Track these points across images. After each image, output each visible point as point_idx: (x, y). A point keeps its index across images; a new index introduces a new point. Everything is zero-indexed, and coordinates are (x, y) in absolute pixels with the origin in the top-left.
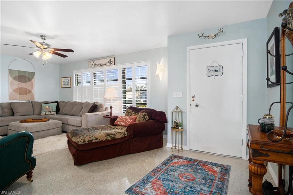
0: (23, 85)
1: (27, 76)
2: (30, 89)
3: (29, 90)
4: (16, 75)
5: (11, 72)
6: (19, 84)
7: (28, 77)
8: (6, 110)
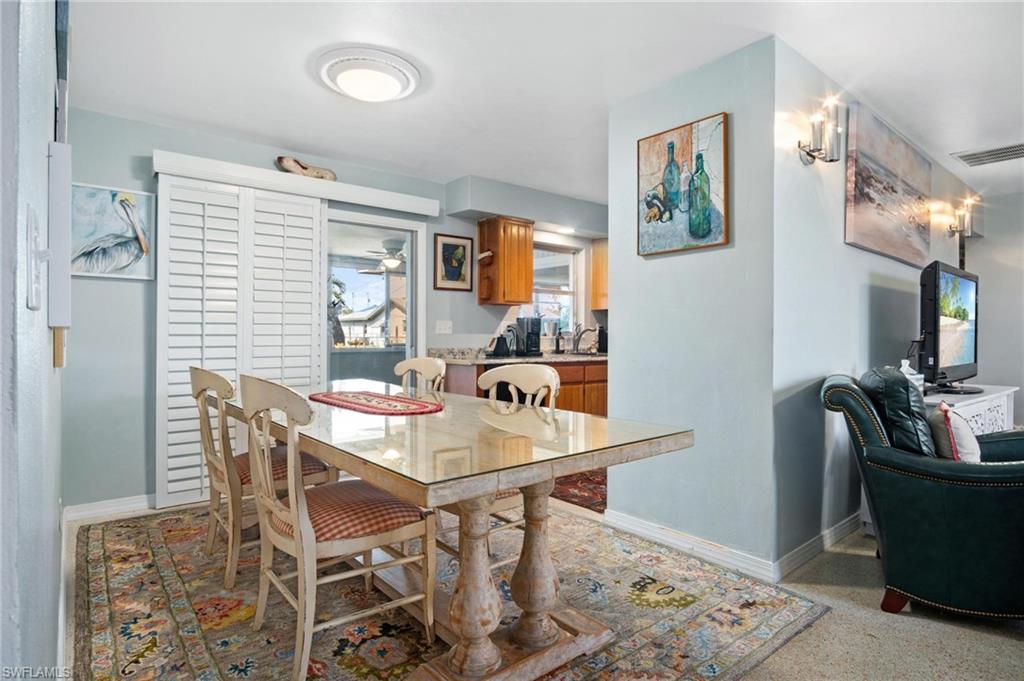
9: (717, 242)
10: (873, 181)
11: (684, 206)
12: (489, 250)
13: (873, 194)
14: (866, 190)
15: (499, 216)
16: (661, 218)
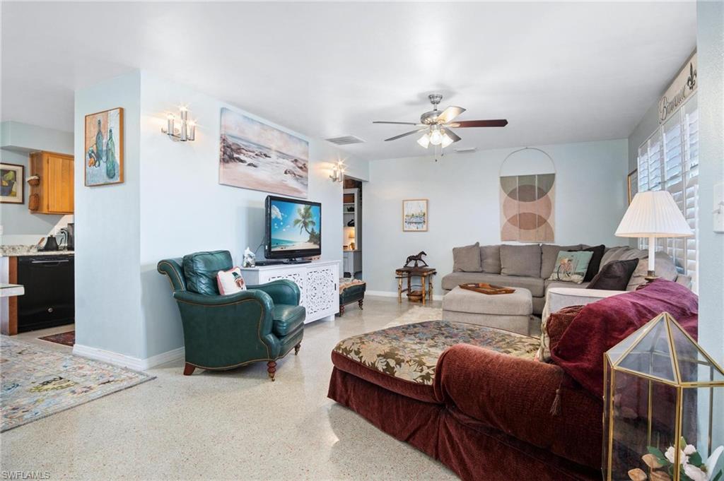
0: (530, 207)
1: (536, 185)
2: (544, 216)
3: (540, 217)
4: (514, 188)
5: (504, 180)
6: (519, 205)
7: (539, 189)
8: (490, 261)
9: (117, 181)
10: (244, 151)
11: (104, 158)
12: (36, 175)
13: (242, 157)
14: (236, 155)
15: (42, 151)
16: (95, 165)
